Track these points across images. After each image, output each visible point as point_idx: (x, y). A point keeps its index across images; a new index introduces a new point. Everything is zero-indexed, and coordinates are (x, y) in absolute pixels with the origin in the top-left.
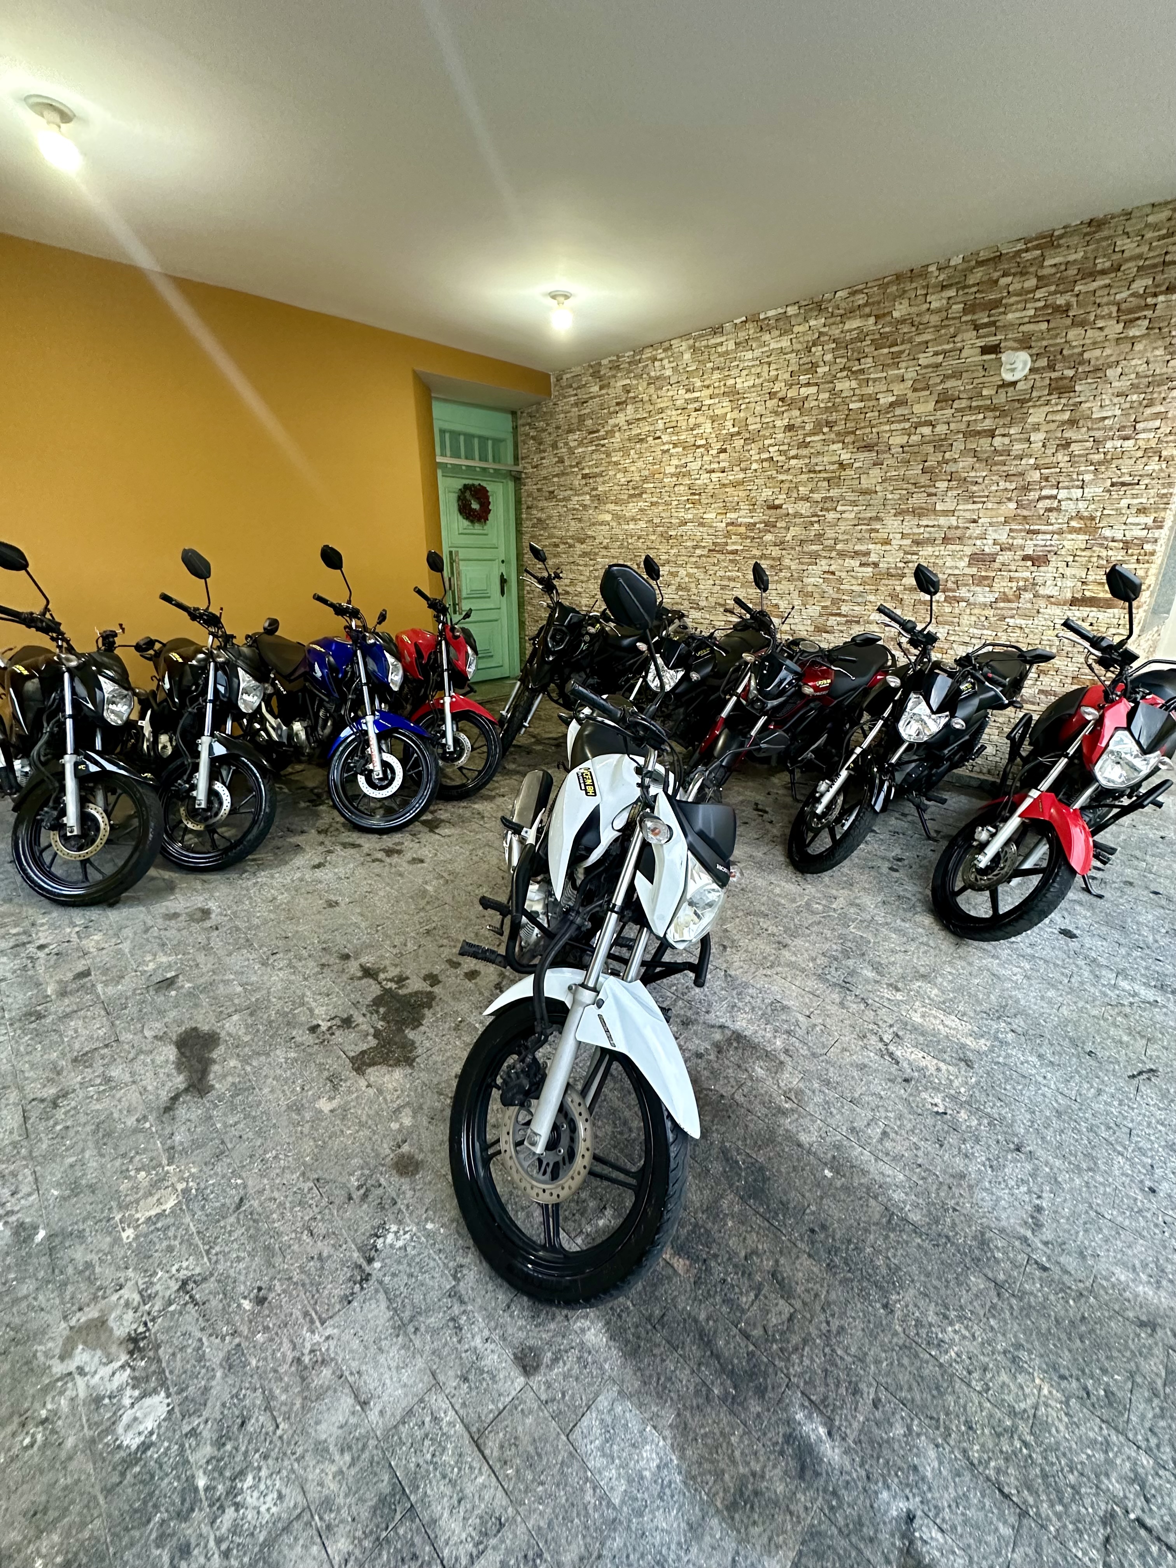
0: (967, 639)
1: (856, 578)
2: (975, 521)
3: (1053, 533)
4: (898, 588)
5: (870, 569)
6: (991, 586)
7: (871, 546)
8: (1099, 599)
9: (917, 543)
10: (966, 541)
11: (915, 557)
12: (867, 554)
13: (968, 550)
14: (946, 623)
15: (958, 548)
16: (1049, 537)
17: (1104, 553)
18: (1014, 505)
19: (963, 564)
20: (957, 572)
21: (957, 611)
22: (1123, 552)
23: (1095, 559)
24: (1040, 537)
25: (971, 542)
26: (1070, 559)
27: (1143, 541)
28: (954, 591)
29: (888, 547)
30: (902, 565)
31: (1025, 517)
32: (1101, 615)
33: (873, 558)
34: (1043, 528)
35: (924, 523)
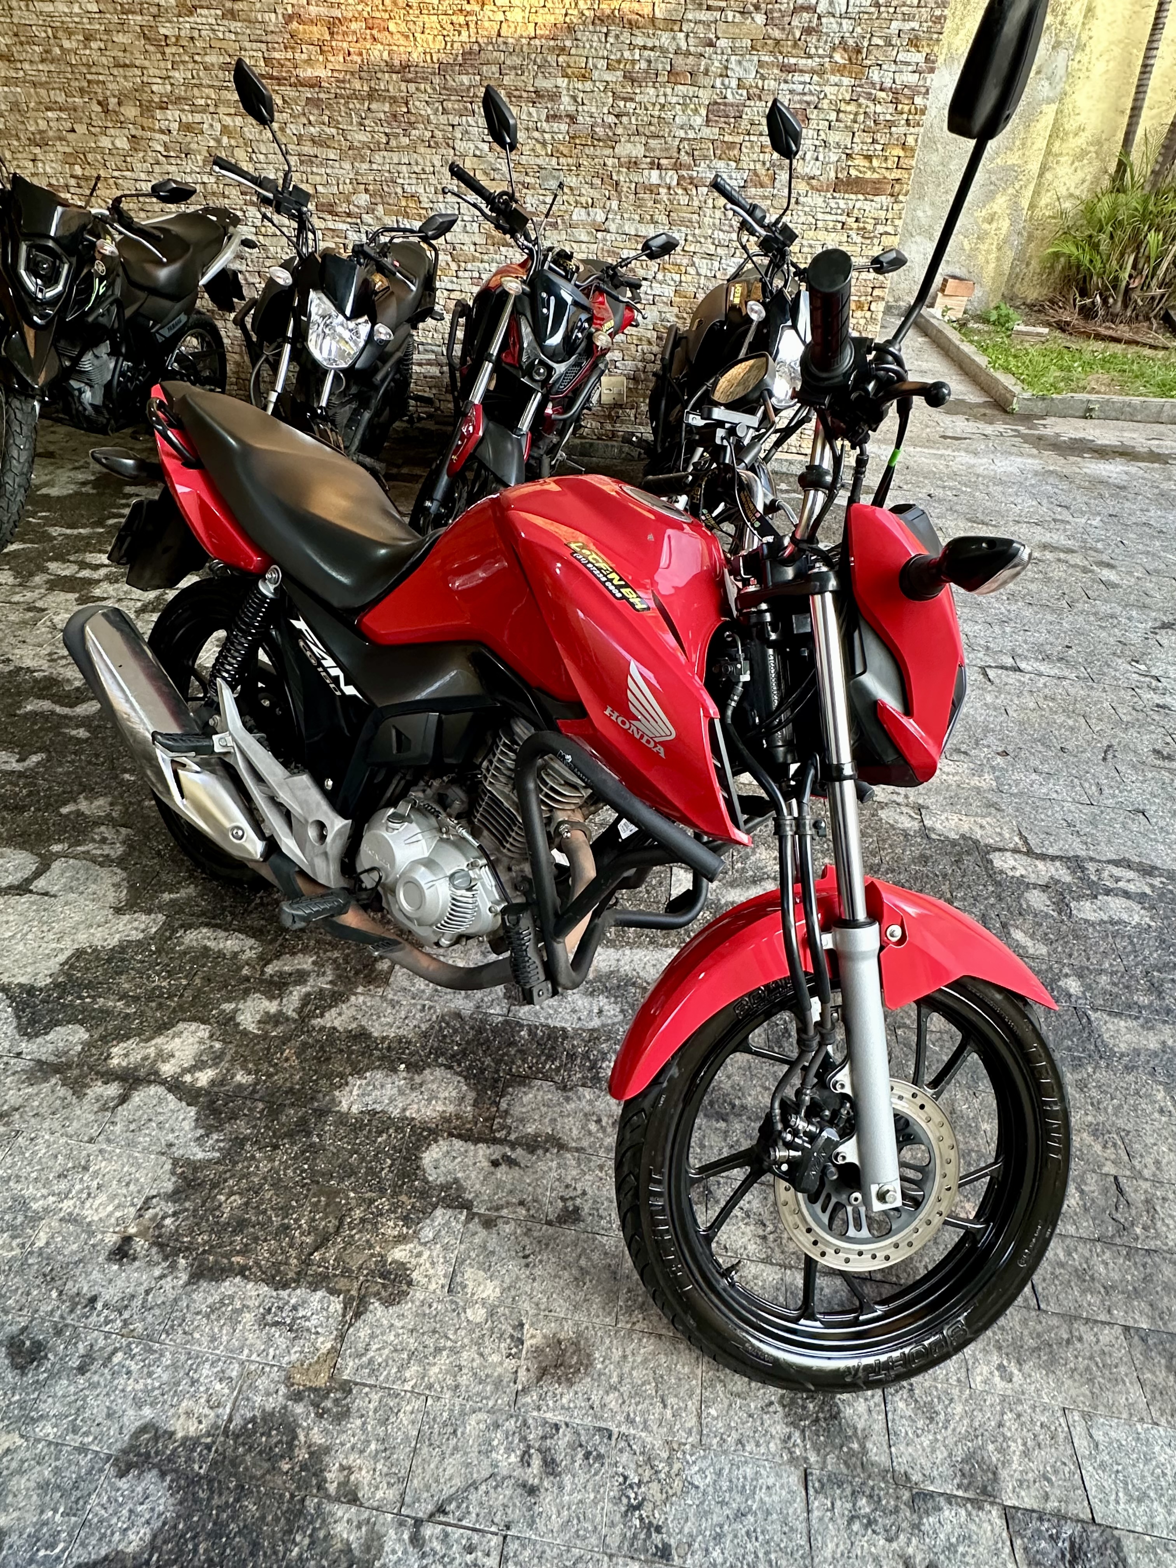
0: (712, 249)
1: (544, 144)
2: (711, 44)
3: (813, 72)
4: (610, 162)
5: (564, 127)
6: (738, 161)
7: (562, 82)
8: (867, 181)
9: (630, 78)
10: (702, 80)
11: (631, 105)
12: (554, 96)
13: (705, 96)
14: (682, 223)
15: (691, 90)
16: (807, 78)
17: (872, 108)
18: (760, 18)
19: (698, 121)
20: (691, 135)
21: (696, 203)
22: (891, 108)
23: (861, 118)
24: (797, 77)
25: (707, 81)
26: (833, 116)
27: (915, 91)
28: (689, 168)
29: (588, 86)
30: (611, 119)
31: (777, 42)
32: (867, 206)
33: (566, 104)
34: (802, 62)
35: (639, 41)
